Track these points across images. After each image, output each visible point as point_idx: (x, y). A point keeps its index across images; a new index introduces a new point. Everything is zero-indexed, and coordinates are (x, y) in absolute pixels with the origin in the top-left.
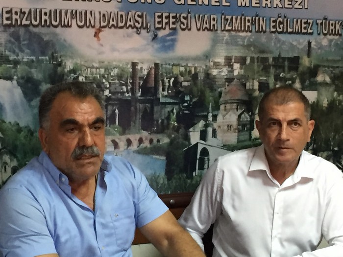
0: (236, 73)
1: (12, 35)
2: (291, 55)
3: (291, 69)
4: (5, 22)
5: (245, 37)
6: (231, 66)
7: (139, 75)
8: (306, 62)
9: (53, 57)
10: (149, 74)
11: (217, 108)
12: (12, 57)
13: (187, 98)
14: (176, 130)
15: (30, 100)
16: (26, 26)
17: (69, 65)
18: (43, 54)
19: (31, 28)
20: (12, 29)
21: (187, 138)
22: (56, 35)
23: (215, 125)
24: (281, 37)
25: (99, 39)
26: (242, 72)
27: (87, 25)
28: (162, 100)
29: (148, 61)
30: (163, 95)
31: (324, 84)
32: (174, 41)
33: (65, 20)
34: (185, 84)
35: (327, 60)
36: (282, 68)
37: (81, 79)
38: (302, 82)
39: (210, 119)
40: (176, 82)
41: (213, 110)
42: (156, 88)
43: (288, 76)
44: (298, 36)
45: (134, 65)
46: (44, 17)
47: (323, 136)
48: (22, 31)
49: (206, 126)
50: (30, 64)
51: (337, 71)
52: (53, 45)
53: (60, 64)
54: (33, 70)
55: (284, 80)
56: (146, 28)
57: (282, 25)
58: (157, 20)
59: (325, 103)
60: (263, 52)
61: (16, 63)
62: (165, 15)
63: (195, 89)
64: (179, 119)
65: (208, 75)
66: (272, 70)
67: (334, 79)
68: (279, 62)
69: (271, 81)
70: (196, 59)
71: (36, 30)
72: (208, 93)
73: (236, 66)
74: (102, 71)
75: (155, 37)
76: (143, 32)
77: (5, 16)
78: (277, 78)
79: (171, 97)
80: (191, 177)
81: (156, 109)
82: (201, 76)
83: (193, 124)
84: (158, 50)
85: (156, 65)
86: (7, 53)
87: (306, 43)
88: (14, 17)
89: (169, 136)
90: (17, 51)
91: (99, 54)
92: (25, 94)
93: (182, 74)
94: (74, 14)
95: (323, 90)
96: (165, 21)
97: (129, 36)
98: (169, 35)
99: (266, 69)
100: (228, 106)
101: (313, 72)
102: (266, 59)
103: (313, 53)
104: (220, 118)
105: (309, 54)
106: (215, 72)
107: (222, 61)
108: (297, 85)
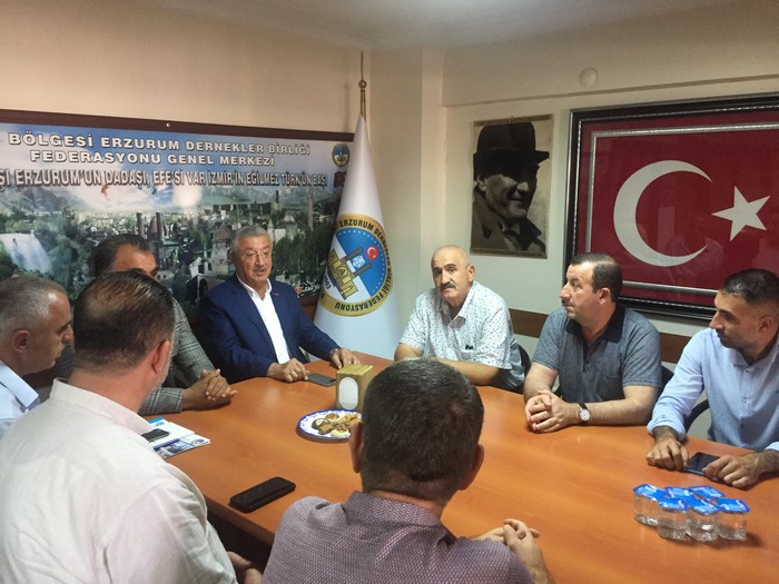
0: (223, 218)
1: (25, 194)
2: (264, 202)
3: (264, 213)
4: (19, 183)
5: (227, 190)
6: (219, 213)
7: (144, 223)
8: (276, 207)
9: (66, 212)
10: (152, 221)
11: (210, 246)
12: (28, 213)
13: (186, 240)
14: (179, 266)
15: (48, 251)
16: (38, 185)
17: (81, 218)
18: (57, 209)
19: (43, 187)
20: (26, 189)
21: (188, 272)
22: (66, 192)
23: (210, 261)
24: (255, 188)
25: (106, 195)
26: (228, 217)
27: (94, 183)
28: (165, 243)
29: (150, 211)
30: (165, 238)
31: (290, 223)
32: (171, 194)
33: (74, 179)
34: (183, 229)
35: (292, 205)
36: (258, 212)
37: (93, 229)
38: (274, 223)
39: (205, 255)
40: (175, 228)
41: (208, 248)
42: (159, 233)
43: (263, 218)
44: (268, 187)
45: (139, 215)
46: (54, 178)
47: (292, 263)
48: (35, 190)
49: (203, 261)
50: (45, 218)
51: (298, 213)
52: (66, 201)
53: (73, 218)
54: (49, 224)
55: (260, 221)
56: (146, 184)
57: (255, 179)
58: (155, 177)
59: (292, 238)
60: (243, 200)
61: (32, 218)
62: (162, 172)
63: (191, 233)
64: (180, 258)
65: (201, 221)
66: (251, 214)
67: (296, 219)
68: (256, 208)
69: (251, 222)
70: (190, 208)
71: (48, 189)
72: (202, 235)
73: (223, 212)
74: (112, 221)
75: (155, 191)
76: (144, 187)
77: (18, 177)
78: (255, 220)
79: (172, 240)
80: (194, 303)
81: (160, 250)
82: (195, 222)
83: (192, 261)
84: (158, 202)
85: (158, 214)
86: (23, 210)
87: (274, 192)
88: (27, 178)
89: (174, 272)
90: (32, 207)
91: (109, 207)
92: (43, 245)
93: (179, 221)
94: (82, 174)
95: (290, 228)
96: (162, 177)
97: (132, 191)
98: (167, 189)
99: (246, 214)
100: (219, 245)
101: (281, 214)
102: (246, 206)
103: (280, 199)
104: (213, 254)
105: (277, 201)
106: (206, 218)
107: (211, 209)
108: (271, 225)
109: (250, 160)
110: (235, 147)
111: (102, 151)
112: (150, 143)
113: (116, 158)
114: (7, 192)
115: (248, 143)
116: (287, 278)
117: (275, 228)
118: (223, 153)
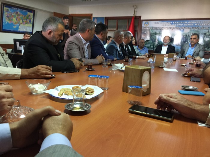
5: (196, 30)
8: (207, 34)
24: (203, 30)
27: (171, 29)
44: (206, 30)
57: (203, 28)
65: (189, 35)
70: (187, 33)
72: (188, 38)
75: (181, 30)
76: (179, 29)
82: (187, 36)
94: (169, 27)
96: (182, 28)
98: (183, 30)
103: (209, 32)
106: (190, 35)
107: (191, 33)
109: (202, 25)
111: (173, 24)
112: (181, 22)
113: (175, 25)
114: (159, 30)
115: (203, 21)
117: (206, 38)
118: (196, 23)
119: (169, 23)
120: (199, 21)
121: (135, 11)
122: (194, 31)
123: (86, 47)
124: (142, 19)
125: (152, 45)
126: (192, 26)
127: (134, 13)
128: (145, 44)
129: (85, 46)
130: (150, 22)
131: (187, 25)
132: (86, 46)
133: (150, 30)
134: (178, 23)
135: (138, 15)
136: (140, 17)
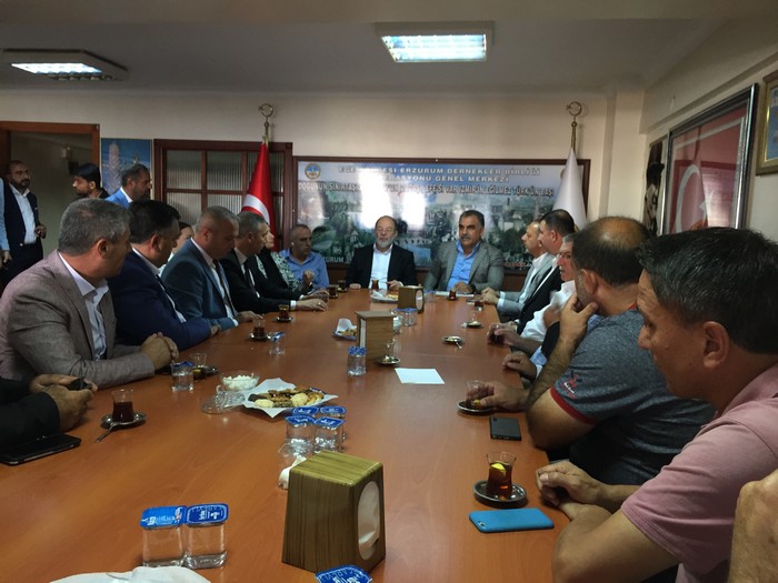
2: (497, 205)
5: (471, 196)
8: (506, 208)
13: (441, 223)
14: (436, 237)
24: (492, 196)
31: (518, 219)
34: (440, 217)
35: (520, 208)
38: (504, 218)
57: (492, 190)
59: (518, 229)
63: (445, 219)
65: (451, 213)
67: (524, 217)
70: (446, 205)
82: (448, 214)
87: (507, 199)
89: (432, 240)
93: (438, 212)
96: (431, 188)
98: (433, 195)
101: (512, 213)
102: (483, 206)
103: (511, 204)
105: (508, 204)
106: (455, 212)
107: (459, 207)
108: (501, 219)
109: (489, 179)
110: (480, 171)
113: (407, 178)
114: (356, 193)
115: (490, 168)
116: (512, 254)
117: (505, 221)
118: (471, 175)
119: (388, 171)
120: (480, 169)
121: (267, 125)
122: (466, 198)
123: (92, 307)
124: (296, 152)
125: (338, 246)
126: (458, 183)
127: (267, 133)
128: (314, 243)
129: (88, 304)
130: (322, 165)
131: (443, 178)
132: (96, 304)
133: (328, 193)
134: (417, 174)
135: (280, 138)
136: (289, 146)
